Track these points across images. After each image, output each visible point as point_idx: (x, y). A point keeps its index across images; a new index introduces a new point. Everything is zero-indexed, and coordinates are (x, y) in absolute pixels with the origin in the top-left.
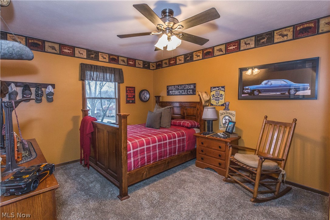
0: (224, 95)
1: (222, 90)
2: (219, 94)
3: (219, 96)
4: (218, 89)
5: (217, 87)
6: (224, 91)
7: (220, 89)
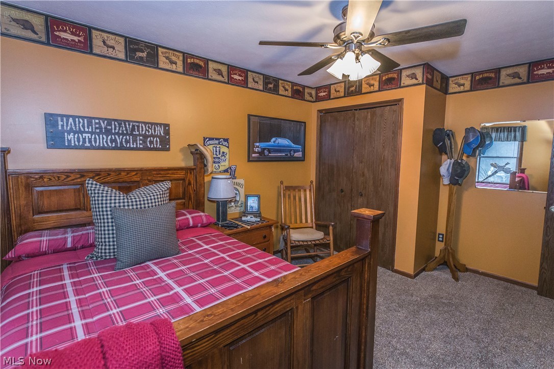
0: (228, 153)
1: (225, 146)
2: (219, 151)
3: (219, 156)
4: (217, 142)
5: (217, 139)
6: (228, 147)
7: (221, 143)
